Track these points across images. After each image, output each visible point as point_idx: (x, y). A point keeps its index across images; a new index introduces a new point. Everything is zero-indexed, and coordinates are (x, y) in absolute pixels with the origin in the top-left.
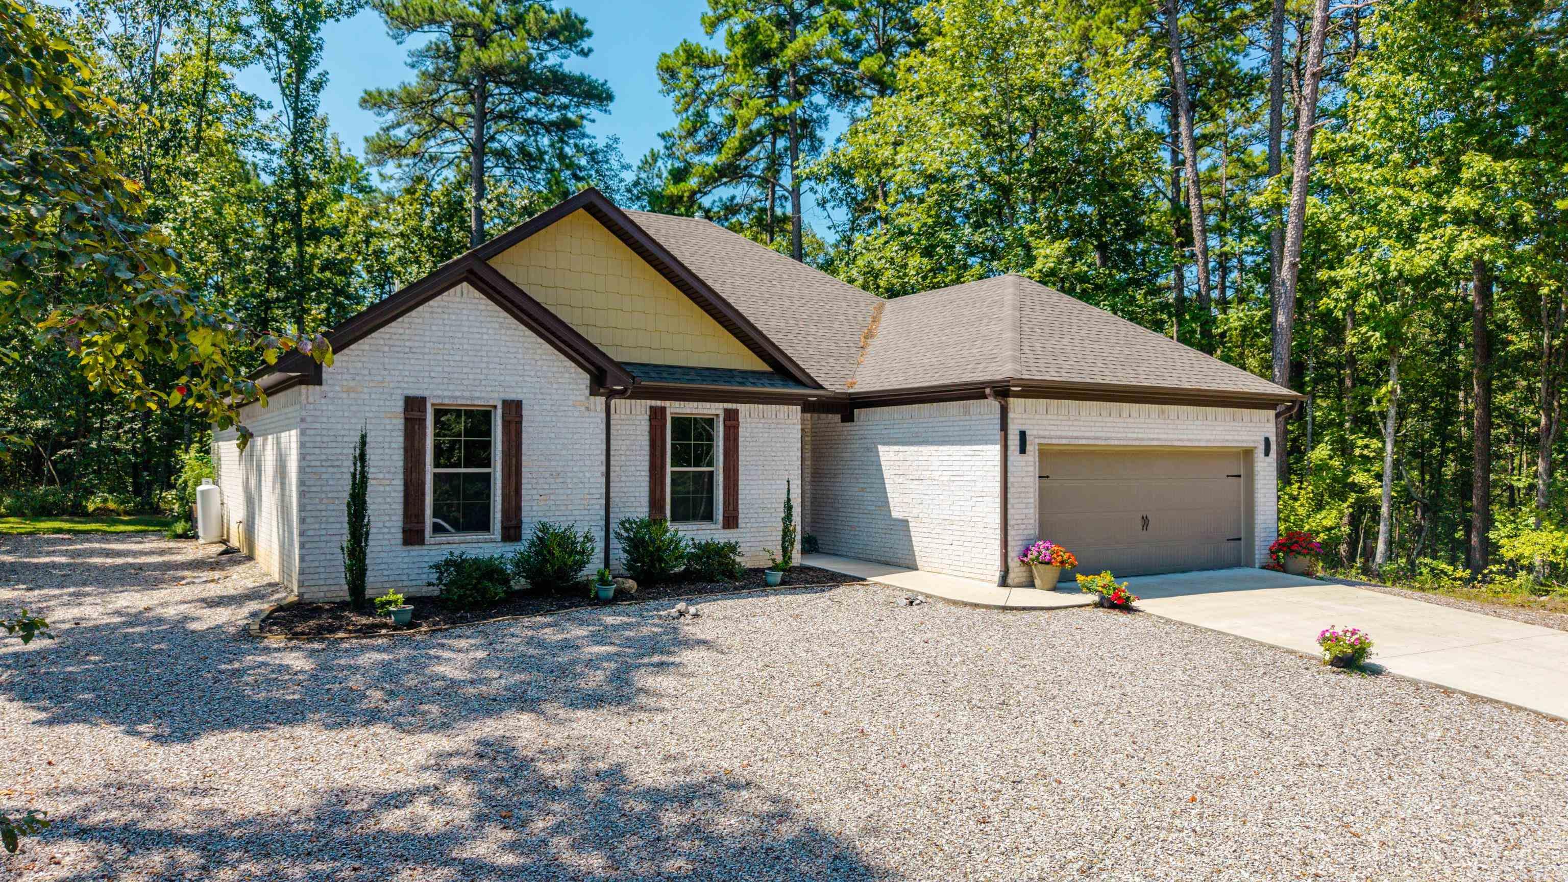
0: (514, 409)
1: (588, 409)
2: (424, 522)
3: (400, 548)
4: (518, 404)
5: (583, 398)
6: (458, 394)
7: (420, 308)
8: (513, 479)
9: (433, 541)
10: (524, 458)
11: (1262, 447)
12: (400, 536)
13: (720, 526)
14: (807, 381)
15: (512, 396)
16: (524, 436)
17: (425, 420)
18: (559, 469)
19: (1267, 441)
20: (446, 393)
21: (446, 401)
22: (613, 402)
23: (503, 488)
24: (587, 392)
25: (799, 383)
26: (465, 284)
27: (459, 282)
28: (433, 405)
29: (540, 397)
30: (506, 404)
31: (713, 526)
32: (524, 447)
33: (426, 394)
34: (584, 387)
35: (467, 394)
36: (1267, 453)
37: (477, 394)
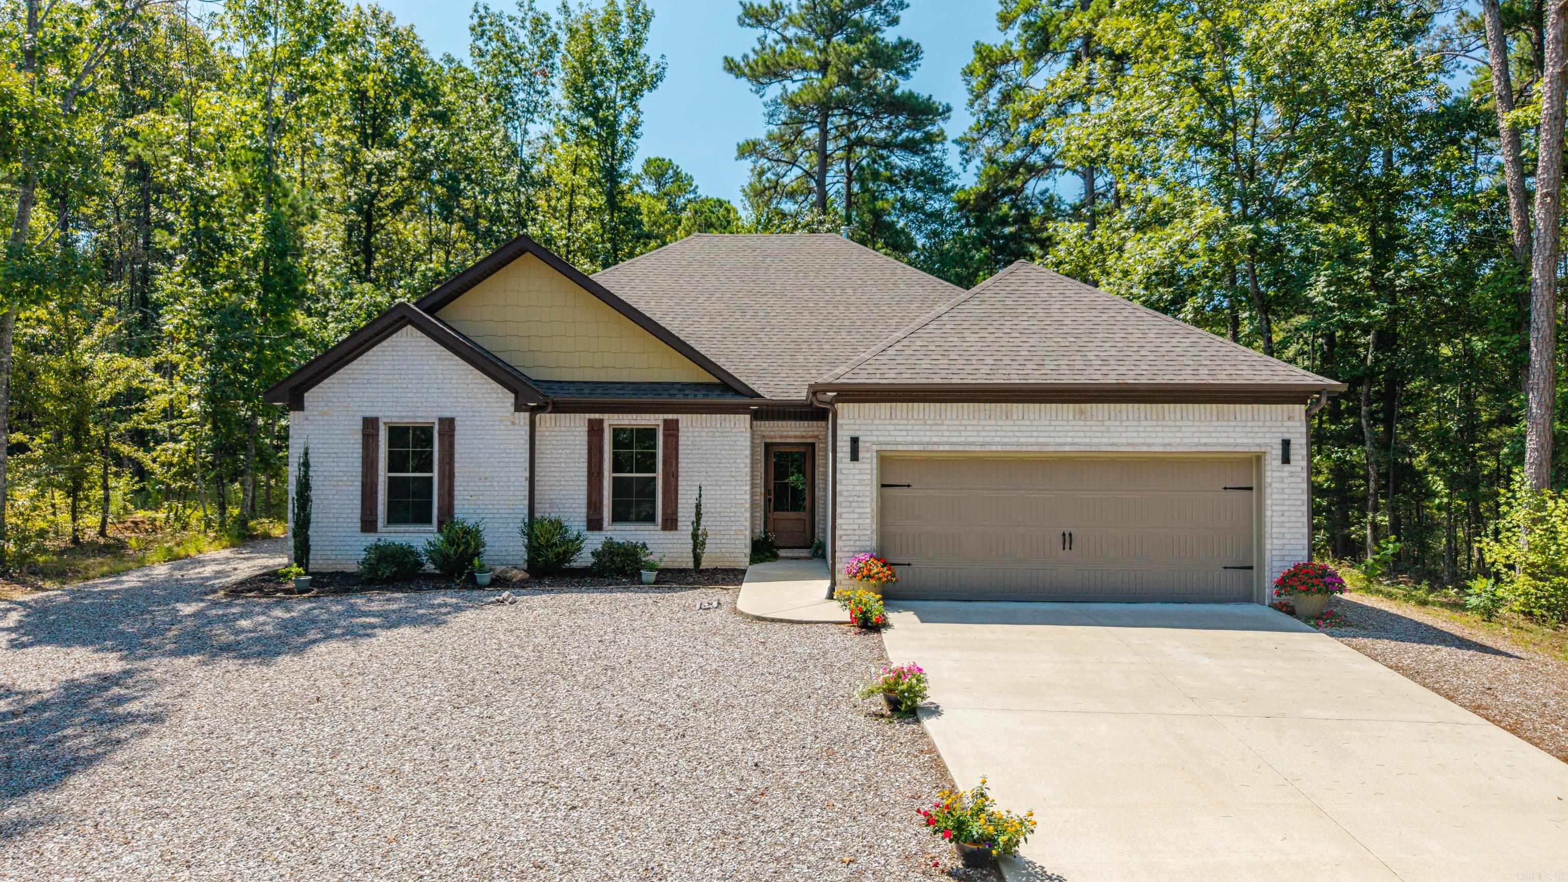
0: (448, 425)
1: (513, 423)
2: (376, 515)
3: (360, 534)
4: (451, 421)
5: (508, 414)
6: (404, 414)
7: (375, 349)
8: (447, 481)
9: (384, 529)
10: (456, 465)
11: (1278, 452)
12: (359, 525)
13: (660, 527)
14: (742, 390)
15: (448, 415)
16: (456, 446)
17: (377, 435)
18: (487, 474)
19: (1286, 444)
20: (395, 414)
21: (394, 420)
22: (538, 416)
23: (439, 489)
24: (513, 409)
25: (737, 393)
26: (409, 326)
27: (405, 325)
28: (385, 423)
29: (471, 414)
30: (442, 420)
31: (651, 527)
32: (456, 456)
33: (379, 414)
34: (509, 405)
35: (411, 414)
36: (1286, 459)
37: (419, 414)
